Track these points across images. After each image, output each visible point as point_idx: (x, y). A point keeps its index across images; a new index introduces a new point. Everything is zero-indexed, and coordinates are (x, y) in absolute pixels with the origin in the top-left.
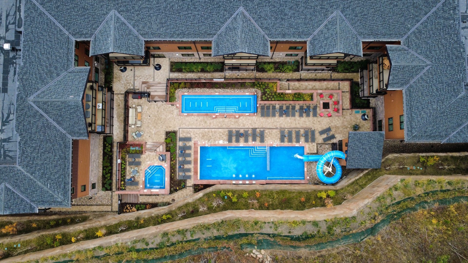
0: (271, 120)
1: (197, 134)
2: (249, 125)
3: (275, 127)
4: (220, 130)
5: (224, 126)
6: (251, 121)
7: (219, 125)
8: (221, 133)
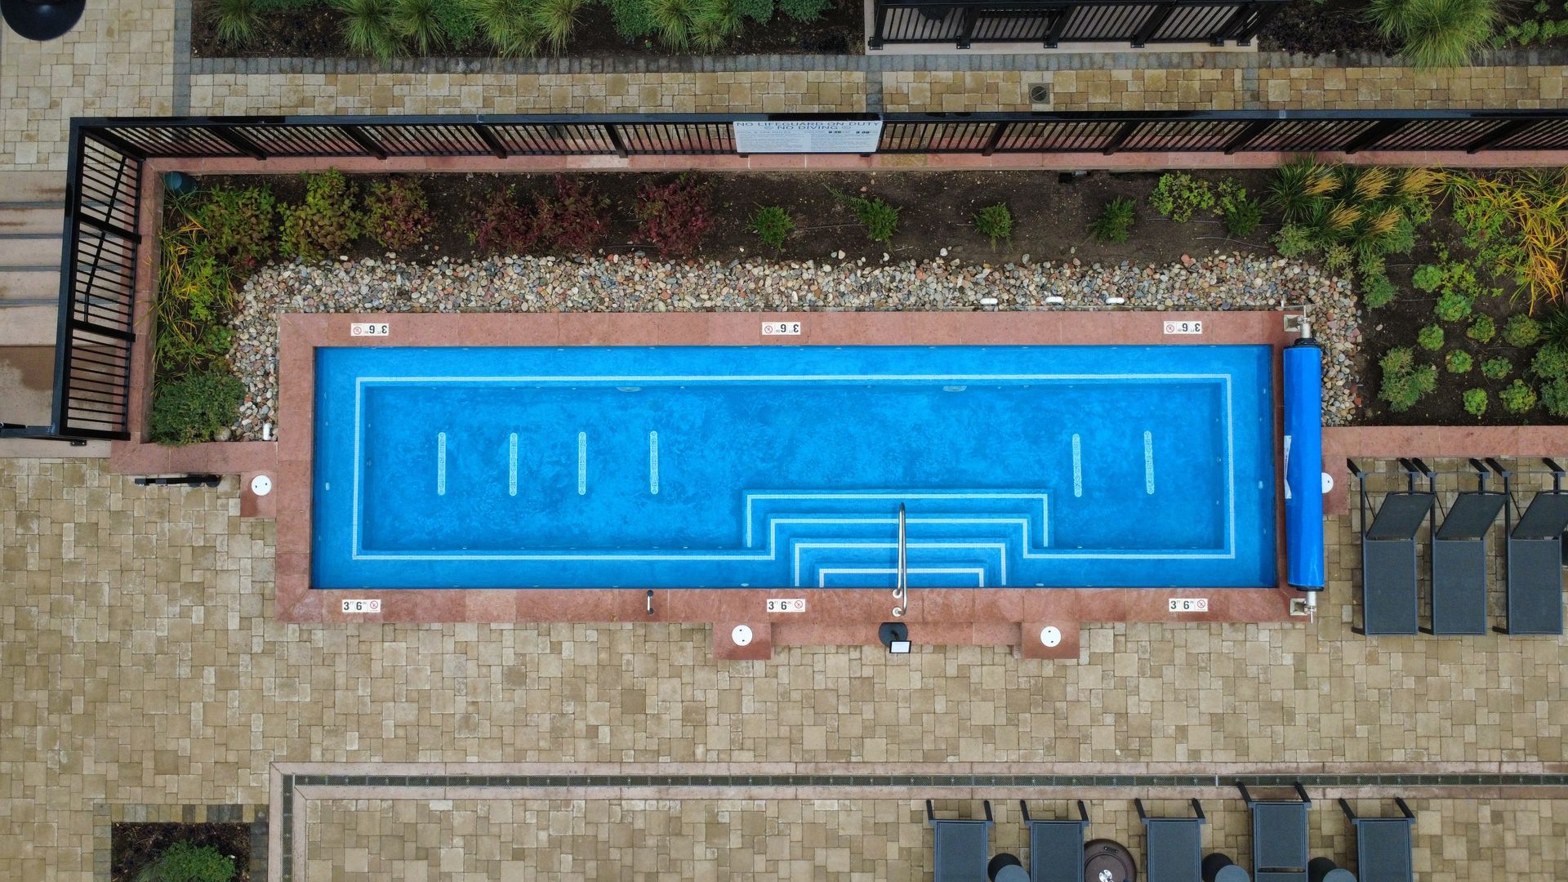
0: (1492, 671)
1: (519, 855)
2: (1200, 736)
3: (1535, 768)
4: (825, 803)
5: (876, 756)
6: (1230, 685)
7: (814, 738)
8: (833, 840)
